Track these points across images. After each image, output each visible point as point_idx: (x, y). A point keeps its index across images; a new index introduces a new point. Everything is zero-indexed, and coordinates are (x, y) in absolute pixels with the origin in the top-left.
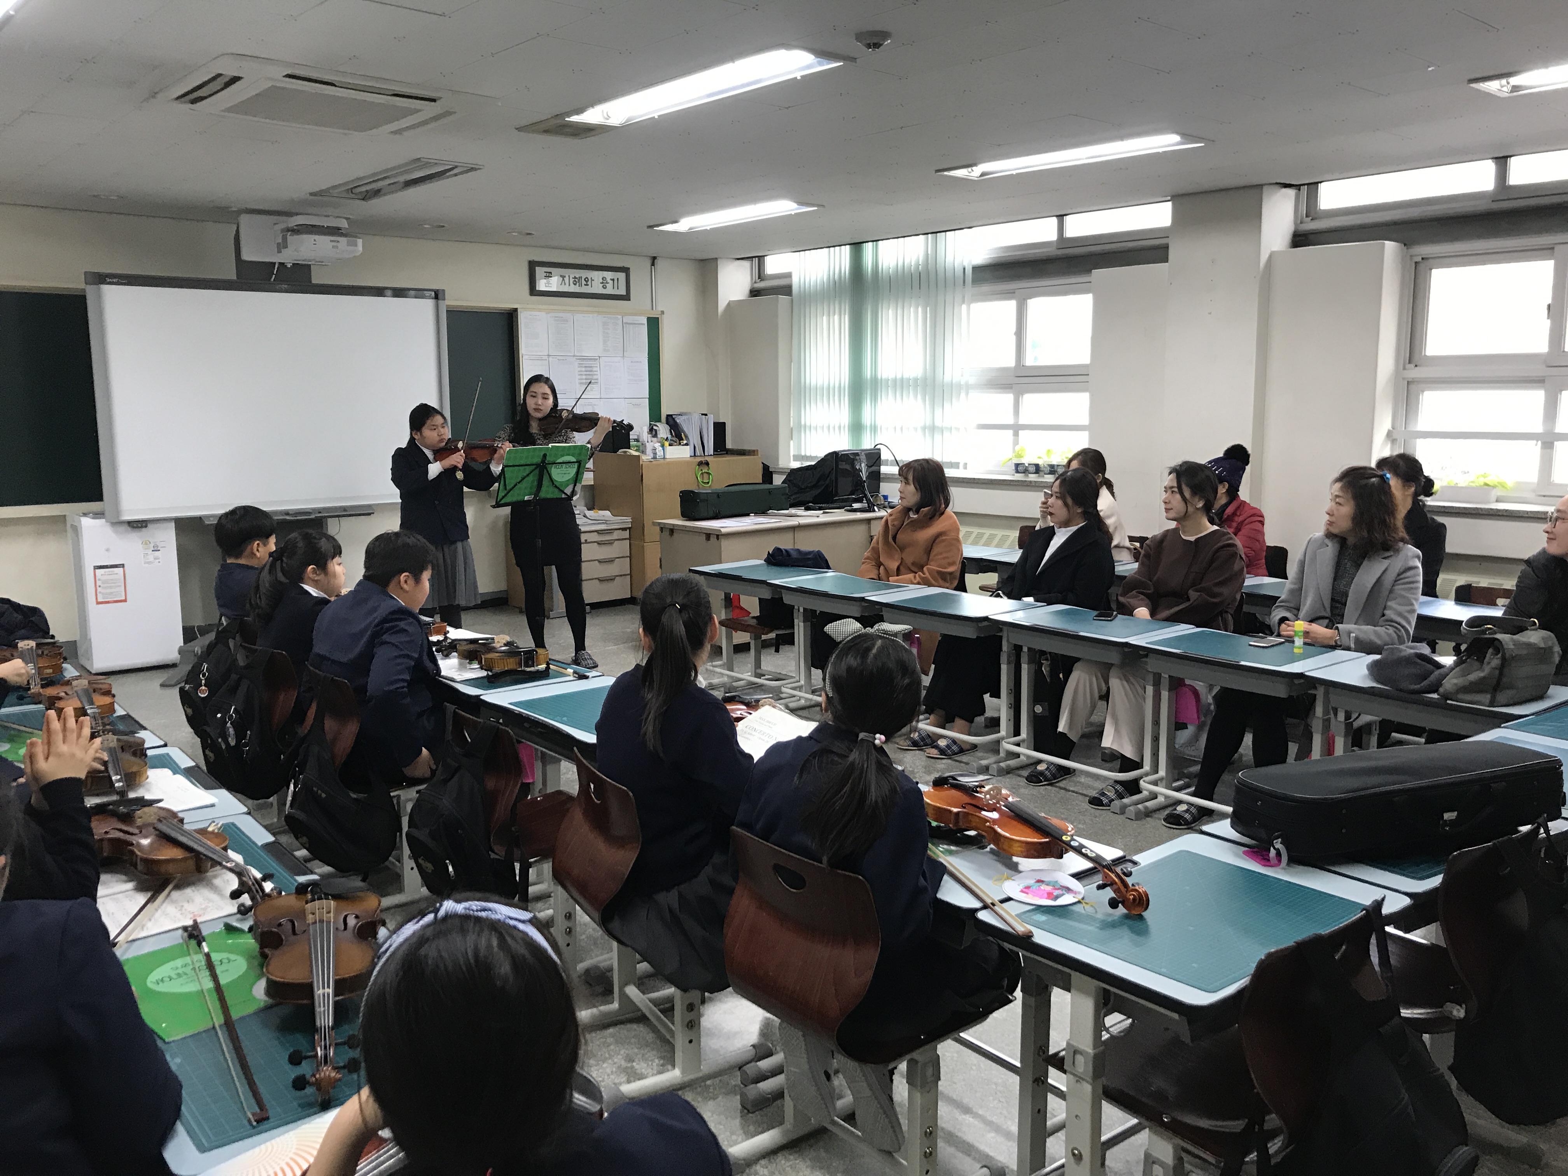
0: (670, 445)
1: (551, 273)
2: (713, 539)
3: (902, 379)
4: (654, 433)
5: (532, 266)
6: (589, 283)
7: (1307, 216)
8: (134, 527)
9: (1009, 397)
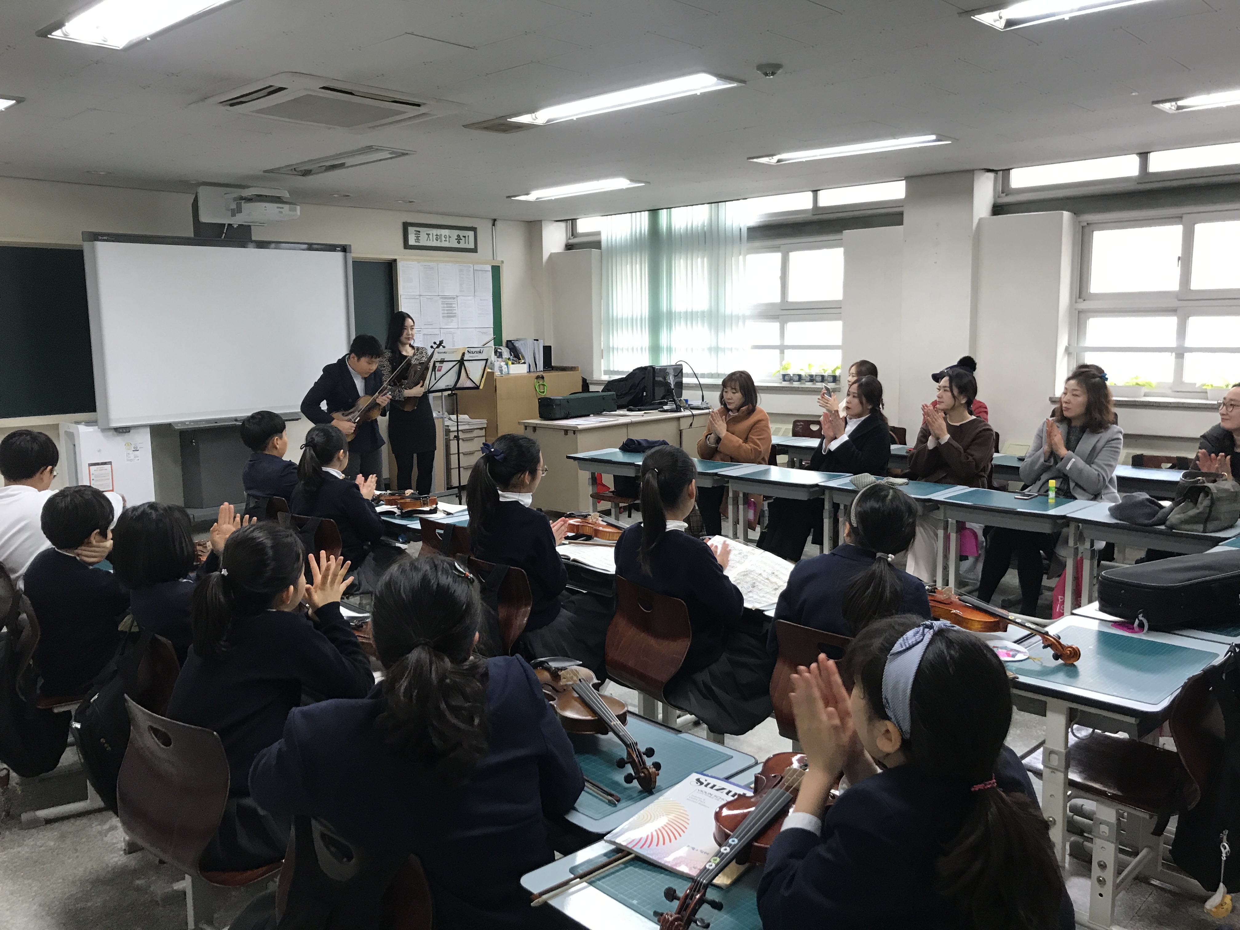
0: (513, 364)
1: (419, 232)
2: (570, 434)
3: (692, 312)
4: (498, 354)
5: (406, 226)
6: (447, 239)
7: (1003, 192)
8: (120, 433)
9: (776, 325)
